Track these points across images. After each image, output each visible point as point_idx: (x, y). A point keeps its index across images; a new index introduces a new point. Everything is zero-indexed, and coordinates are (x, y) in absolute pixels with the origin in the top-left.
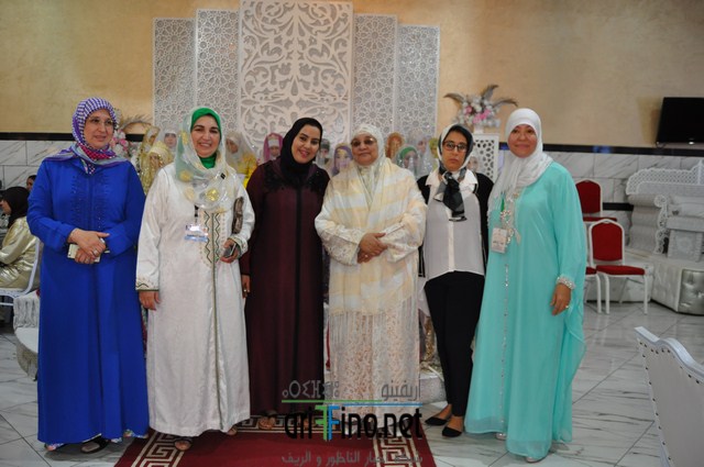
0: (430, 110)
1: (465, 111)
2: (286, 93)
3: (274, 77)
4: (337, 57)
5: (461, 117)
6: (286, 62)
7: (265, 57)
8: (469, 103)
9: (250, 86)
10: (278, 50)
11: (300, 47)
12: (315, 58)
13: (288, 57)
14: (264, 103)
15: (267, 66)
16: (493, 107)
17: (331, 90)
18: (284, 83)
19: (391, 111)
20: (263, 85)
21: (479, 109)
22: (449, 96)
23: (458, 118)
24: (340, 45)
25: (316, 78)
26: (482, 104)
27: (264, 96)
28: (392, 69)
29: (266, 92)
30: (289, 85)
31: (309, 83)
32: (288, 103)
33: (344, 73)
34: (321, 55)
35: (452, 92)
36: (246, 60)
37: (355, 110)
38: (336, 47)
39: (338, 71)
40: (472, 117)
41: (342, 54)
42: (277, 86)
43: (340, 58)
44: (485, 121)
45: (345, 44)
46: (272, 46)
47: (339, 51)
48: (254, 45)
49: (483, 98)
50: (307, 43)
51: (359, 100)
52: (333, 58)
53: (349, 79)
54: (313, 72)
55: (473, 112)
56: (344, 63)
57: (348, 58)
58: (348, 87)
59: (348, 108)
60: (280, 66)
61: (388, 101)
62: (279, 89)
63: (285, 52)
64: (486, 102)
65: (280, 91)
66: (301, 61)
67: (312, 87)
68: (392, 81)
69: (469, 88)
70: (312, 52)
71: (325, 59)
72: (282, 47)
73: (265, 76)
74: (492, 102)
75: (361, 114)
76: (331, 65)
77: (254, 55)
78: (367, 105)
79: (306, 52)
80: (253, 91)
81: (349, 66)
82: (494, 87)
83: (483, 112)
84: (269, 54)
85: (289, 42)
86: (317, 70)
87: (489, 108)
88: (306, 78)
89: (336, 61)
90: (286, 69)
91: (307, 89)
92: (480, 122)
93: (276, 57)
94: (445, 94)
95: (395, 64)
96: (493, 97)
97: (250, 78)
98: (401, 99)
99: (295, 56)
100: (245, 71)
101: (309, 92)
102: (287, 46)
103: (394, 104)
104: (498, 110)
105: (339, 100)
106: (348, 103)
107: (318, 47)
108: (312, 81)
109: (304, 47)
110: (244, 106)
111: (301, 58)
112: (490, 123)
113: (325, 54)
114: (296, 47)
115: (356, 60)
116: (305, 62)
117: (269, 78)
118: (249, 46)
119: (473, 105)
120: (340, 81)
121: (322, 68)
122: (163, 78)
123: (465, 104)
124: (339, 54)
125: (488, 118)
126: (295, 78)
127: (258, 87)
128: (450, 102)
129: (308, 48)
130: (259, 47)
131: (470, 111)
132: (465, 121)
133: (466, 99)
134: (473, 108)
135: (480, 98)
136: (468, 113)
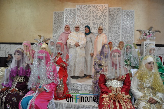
0: (132, 35)
1: (143, 35)
4: (104, 20)
5: (142, 36)
6: (89, 22)
7: (83, 21)
8: (145, 33)
10: (87, 19)
11: (93, 18)
12: (97, 20)
13: (90, 20)
15: (84, 23)
16: (153, 33)
19: (120, 35)
20: (82, 28)
21: (148, 34)
22: (138, 30)
23: (141, 37)
24: (105, 16)
26: (149, 32)
27: (82, 32)
28: (120, 23)
31: (95, 28)
34: (99, 19)
35: (139, 29)
36: (78, 22)
37: (109, 35)
38: (103, 17)
39: (104, 24)
40: (146, 36)
41: (105, 19)
43: (105, 20)
44: (150, 37)
45: (106, 16)
46: (85, 17)
47: (104, 18)
48: (80, 17)
49: (149, 31)
50: (95, 16)
51: (110, 32)
52: (102, 20)
53: (107, 26)
54: (97, 24)
55: (146, 35)
56: (106, 21)
57: (107, 20)
59: (107, 34)
60: (87, 23)
61: (119, 32)
63: (88, 19)
64: (150, 32)
66: (93, 21)
68: (120, 26)
69: (144, 28)
70: (96, 19)
71: (100, 20)
72: (88, 18)
73: (83, 26)
74: (152, 32)
75: (111, 36)
76: (102, 22)
77: (80, 20)
78: (113, 34)
79: (94, 19)
81: (107, 22)
82: (152, 27)
83: (149, 35)
84: (84, 20)
85: (90, 16)
86: (98, 24)
87: (151, 33)
88: (94, 26)
89: (103, 21)
92: (149, 38)
93: (86, 20)
94: (136, 30)
95: (121, 22)
96: (152, 30)
98: (123, 31)
99: (91, 20)
101: (95, 30)
102: (89, 17)
103: (121, 33)
104: (154, 34)
106: (107, 33)
107: (98, 17)
109: (94, 17)
111: (93, 20)
112: (152, 38)
113: (100, 19)
114: (92, 17)
115: (109, 20)
116: (94, 22)
118: (78, 18)
119: (146, 33)
121: (99, 23)
122: (55, 27)
123: (143, 33)
124: (104, 19)
125: (151, 37)
126: (91, 26)
128: (138, 32)
129: (95, 18)
130: (81, 18)
131: (145, 34)
132: (144, 38)
133: (143, 31)
134: (146, 34)
135: (148, 30)
136: (144, 35)
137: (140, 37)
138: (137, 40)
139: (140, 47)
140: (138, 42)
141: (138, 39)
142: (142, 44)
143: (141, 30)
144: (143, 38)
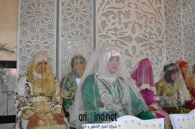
2: (128, 32)
3: (120, 18)
4: (157, 10)
7: (113, 4)
9: (104, 24)
12: (144, 9)
13: (129, 6)
14: (114, 38)
15: (115, 11)
17: (155, 31)
18: (126, 24)
20: (113, 24)
25: (146, 22)
27: (114, 33)
29: (116, 29)
30: (130, 26)
31: (142, 26)
32: (130, 38)
33: (161, 21)
36: (101, 5)
39: (158, 19)
41: (159, 9)
42: (122, 26)
52: (155, 10)
53: (164, 24)
54: (144, 18)
58: (163, 30)
60: (123, 12)
62: (123, 28)
63: (127, 2)
65: (124, 30)
66: (137, 10)
67: (144, 28)
70: (143, 5)
71: (151, 10)
73: (114, 18)
79: (139, 5)
80: (106, 29)
81: (163, 16)
86: (146, 17)
88: (140, 22)
90: (128, 14)
91: (141, 29)
93: (121, 5)
97: (104, 18)
99: (133, 6)
100: (101, 13)
101: (142, 32)
105: (159, 39)
107: (146, 2)
108: (144, 25)
110: (101, 40)
113: (150, 7)
116: (139, 11)
117: (117, 19)
120: (159, 26)
121: (149, 16)
126: (133, 21)
127: (109, 26)
129: (140, 2)
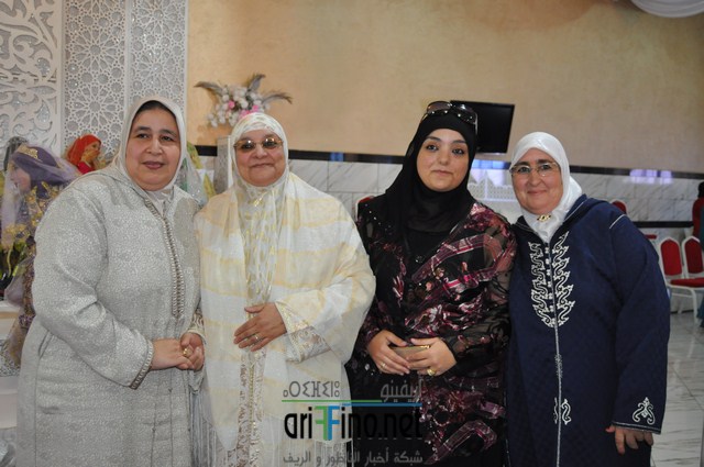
1: (225, 106)
4: (38, 18)
5: (220, 114)
8: (231, 99)
16: (263, 102)
21: (244, 104)
22: (201, 85)
23: (215, 116)
24: (44, 1)
26: (248, 98)
28: (123, 43)
34: (13, 13)
35: (205, 80)
37: (68, 98)
38: (38, 4)
40: (236, 114)
41: (45, 15)
49: (249, 91)
53: (57, 52)
55: (237, 108)
56: (50, 28)
57: (56, 21)
59: (58, 94)
61: (117, 87)
64: (253, 96)
68: (122, 59)
69: (228, 76)
71: (20, 19)
74: (261, 97)
75: (78, 105)
76: (29, 29)
78: (86, 91)
81: (57, 32)
82: (260, 77)
83: (249, 108)
87: (257, 103)
89: (36, 24)
94: (196, 83)
95: (127, 36)
96: (260, 89)
98: (136, 86)
103: (126, 93)
104: (268, 107)
105: (44, 82)
106: (57, 87)
113: (20, 12)
115: (68, 25)
119: (236, 98)
120: (44, 53)
121: (16, 33)
123: (226, 97)
128: (203, 93)
131: (233, 106)
132: (227, 120)
133: (225, 90)
134: (236, 103)
135: (245, 89)
136: (229, 108)
137: (211, 116)
138: (200, 128)
139: (212, 158)
140: (201, 135)
141: (204, 123)
142: (219, 145)
143: (216, 86)
144: (222, 120)
